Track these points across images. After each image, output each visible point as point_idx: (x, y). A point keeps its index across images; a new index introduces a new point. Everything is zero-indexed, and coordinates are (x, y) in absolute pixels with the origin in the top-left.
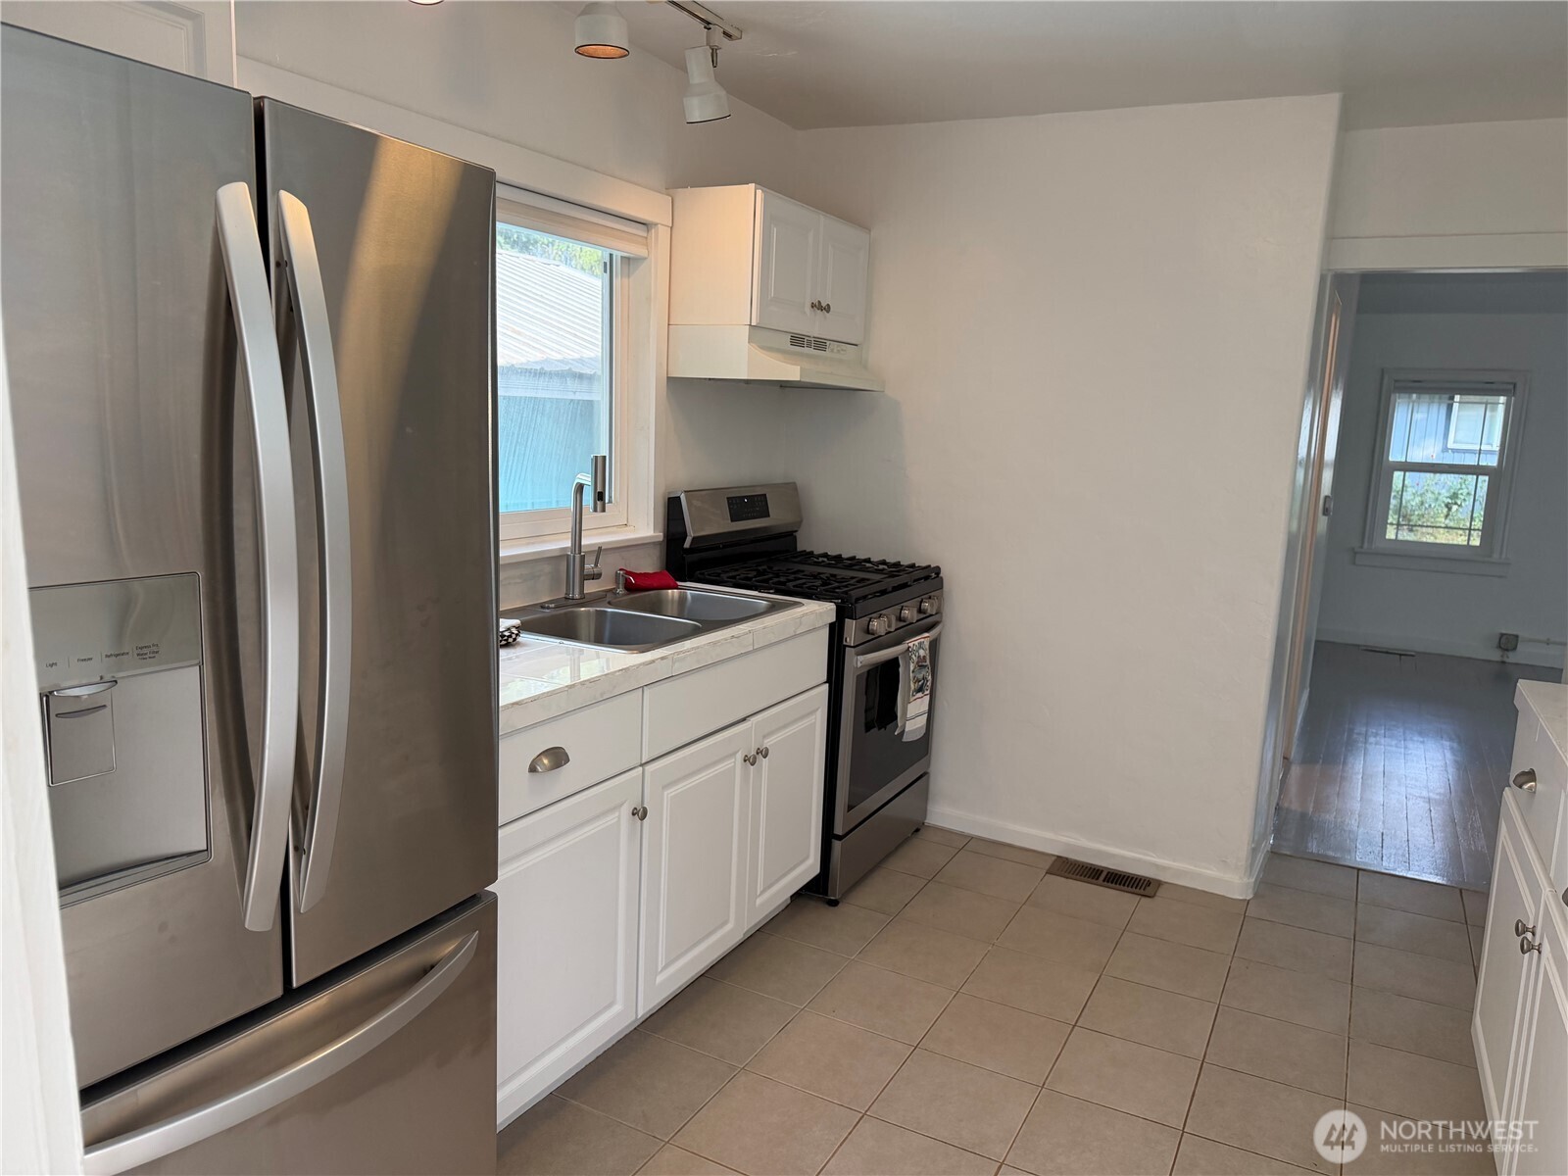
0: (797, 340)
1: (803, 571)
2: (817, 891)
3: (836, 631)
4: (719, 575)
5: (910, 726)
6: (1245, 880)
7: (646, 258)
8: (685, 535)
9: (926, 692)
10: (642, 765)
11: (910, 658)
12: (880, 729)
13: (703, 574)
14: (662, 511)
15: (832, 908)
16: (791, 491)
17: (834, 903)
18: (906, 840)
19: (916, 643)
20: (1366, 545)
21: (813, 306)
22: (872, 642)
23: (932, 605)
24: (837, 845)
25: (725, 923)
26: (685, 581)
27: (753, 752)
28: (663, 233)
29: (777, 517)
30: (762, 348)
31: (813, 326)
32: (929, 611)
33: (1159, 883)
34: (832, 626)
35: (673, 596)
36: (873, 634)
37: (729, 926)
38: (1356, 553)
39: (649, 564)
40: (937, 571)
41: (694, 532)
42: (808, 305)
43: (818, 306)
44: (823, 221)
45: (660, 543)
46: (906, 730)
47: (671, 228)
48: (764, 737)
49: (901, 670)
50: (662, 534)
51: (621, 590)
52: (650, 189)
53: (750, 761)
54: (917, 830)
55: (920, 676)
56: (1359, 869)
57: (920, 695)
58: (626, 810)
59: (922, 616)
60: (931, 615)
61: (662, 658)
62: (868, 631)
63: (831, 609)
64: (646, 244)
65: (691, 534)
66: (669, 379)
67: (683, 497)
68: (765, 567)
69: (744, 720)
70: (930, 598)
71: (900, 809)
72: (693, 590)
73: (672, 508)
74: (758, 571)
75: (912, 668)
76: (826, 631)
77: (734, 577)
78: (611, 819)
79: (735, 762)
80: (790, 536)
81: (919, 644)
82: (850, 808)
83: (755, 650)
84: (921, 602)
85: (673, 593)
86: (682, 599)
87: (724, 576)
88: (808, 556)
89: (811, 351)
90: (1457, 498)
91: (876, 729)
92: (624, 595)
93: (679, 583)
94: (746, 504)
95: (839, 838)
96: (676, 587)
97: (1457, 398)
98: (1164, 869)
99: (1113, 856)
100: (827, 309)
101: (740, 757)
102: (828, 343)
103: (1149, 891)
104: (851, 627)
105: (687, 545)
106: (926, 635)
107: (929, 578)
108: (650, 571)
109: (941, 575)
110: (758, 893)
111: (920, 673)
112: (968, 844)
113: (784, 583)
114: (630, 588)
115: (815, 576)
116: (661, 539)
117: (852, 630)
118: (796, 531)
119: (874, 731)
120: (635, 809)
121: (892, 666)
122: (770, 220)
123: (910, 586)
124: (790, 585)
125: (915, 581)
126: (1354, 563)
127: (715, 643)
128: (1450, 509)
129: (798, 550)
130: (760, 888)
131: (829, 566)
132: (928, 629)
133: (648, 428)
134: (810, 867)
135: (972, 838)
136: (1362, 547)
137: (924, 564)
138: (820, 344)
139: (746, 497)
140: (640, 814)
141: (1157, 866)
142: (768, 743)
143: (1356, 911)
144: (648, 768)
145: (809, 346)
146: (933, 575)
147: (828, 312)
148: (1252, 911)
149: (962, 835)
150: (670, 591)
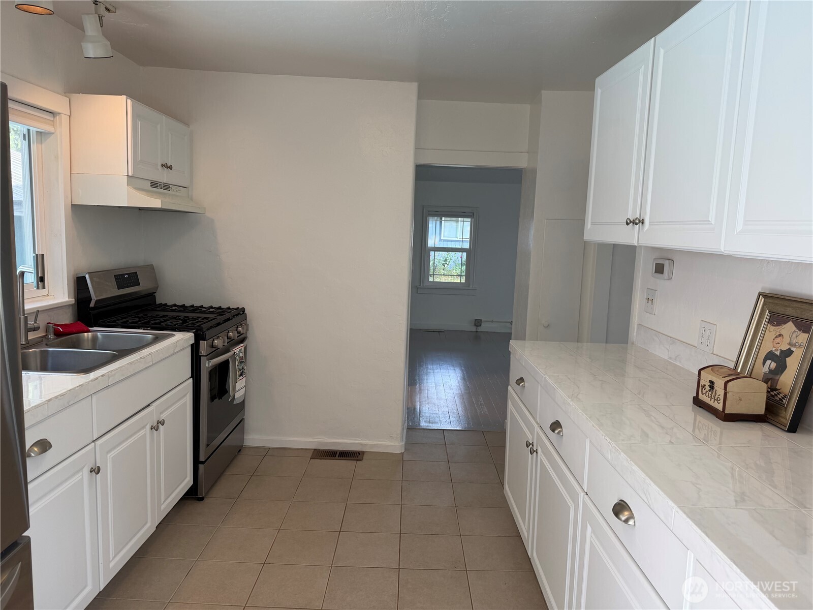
0: (154, 184)
1: (167, 316)
2: (193, 495)
3: (195, 348)
4: (114, 322)
5: (238, 395)
6: (401, 444)
7: (53, 133)
8: (90, 299)
9: (244, 376)
10: (93, 441)
11: (236, 358)
12: (219, 399)
13: (104, 322)
14: (72, 285)
15: (201, 502)
16: (150, 269)
17: (202, 499)
18: (236, 456)
19: (238, 350)
20: (422, 285)
21: (162, 165)
22: (215, 352)
23: (243, 329)
24: (201, 467)
25: (146, 523)
26: (93, 327)
27: (155, 424)
28: (65, 119)
29: (144, 285)
30: (136, 189)
31: (163, 177)
32: (242, 332)
33: (363, 453)
34: (192, 346)
35: (88, 337)
36: (215, 348)
37: (149, 525)
38: (418, 288)
39: (66, 319)
40: (243, 310)
41: (96, 297)
42: (160, 165)
43: (166, 166)
44: (164, 118)
45: (72, 305)
46: (236, 398)
47: (70, 116)
48: (161, 413)
49: (230, 365)
50: (74, 299)
51: (51, 336)
52: (55, 92)
53: (155, 428)
54: (240, 450)
55: (241, 368)
56: (443, 430)
57: (241, 377)
58: (86, 470)
59: (239, 335)
60: (243, 334)
61: (102, 376)
62: (212, 346)
63: (192, 336)
64: (53, 123)
65: (94, 298)
66: (72, 205)
67: (87, 276)
68: (141, 315)
69: (149, 405)
70: (241, 325)
71: (232, 441)
72: (100, 332)
73: (80, 284)
74: (139, 318)
75: (237, 364)
76: (189, 349)
77: (126, 322)
78: (77, 477)
79: (146, 431)
80: (151, 295)
81: (238, 349)
82: (208, 445)
83: (153, 365)
84: (237, 327)
85: (88, 335)
86: (95, 339)
87: (119, 322)
88: (164, 307)
89: (162, 190)
90: (446, 261)
91: (217, 399)
92: (54, 339)
93: (90, 329)
94: (126, 278)
95: (203, 463)
96: (89, 331)
97: (443, 218)
98: (366, 445)
99: (341, 443)
100: (171, 167)
101: (148, 427)
102: (171, 186)
103: (359, 457)
104: (203, 345)
105: (92, 305)
106: (242, 345)
107: (240, 313)
108: (67, 322)
109: (245, 312)
110: (162, 503)
111: (241, 366)
112: (267, 452)
113: (159, 324)
114: (58, 334)
115: (177, 318)
116: (74, 302)
117: (204, 346)
118: (155, 293)
119: (217, 400)
120: (92, 468)
121: (226, 364)
122: (136, 116)
123: (231, 319)
124: (163, 324)
125: (233, 316)
126: (417, 293)
127: (131, 363)
128: (444, 266)
129: (157, 303)
130: (163, 499)
131: (180, 311)
132: (242, 341)
133: (61, 235)
134: (188, 482)
135: (269, 449)
136: (420, 286)
137: (235, 307)
138: (167, 187)
139: (126, 274)
140: (96, 470)
141: (362, 444)
142: (163, 417)
143: (446, 449)
144: (99, 442)
145: (161, 188)
146: (241, 313)
147: (171, 169)
148: (406, 457)
149: (264, 448)
150: (86, 334)
